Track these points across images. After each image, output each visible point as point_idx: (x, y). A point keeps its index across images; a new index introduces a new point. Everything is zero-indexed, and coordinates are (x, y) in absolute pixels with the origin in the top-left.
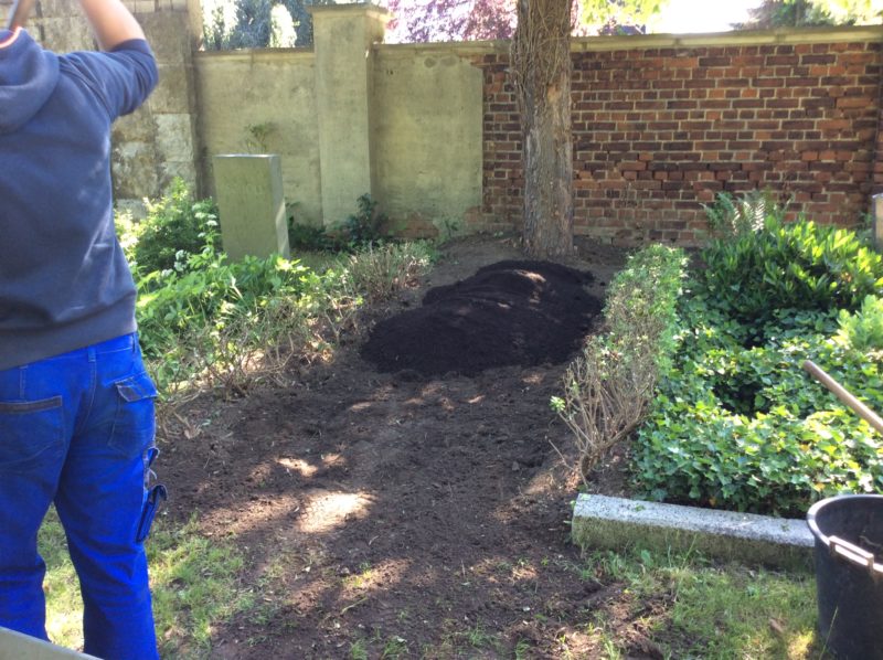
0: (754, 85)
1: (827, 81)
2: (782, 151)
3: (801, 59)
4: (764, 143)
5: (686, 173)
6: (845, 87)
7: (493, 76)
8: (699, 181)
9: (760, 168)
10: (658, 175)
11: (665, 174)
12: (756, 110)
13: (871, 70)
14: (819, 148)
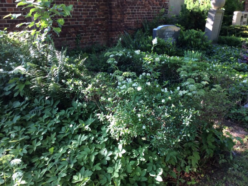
2: (90, 21)
4: (85, 19)
8: (71, 31)
12: (82, 9)
14: (97, 20)
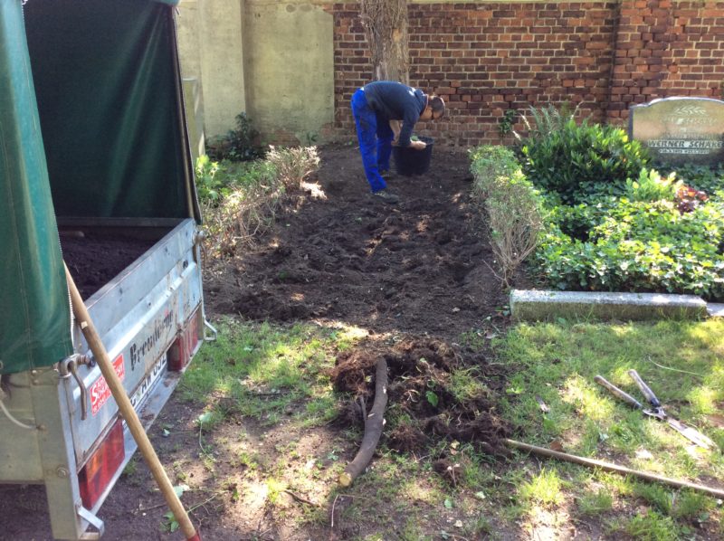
0: (531, 32)
1: (580, 30)
2: (549, 80)
3: (562, 14)
4: (537, 74)
5: (484, 96)
6: (591, 34)
7: (341, 20)
8: (494, 102)
9: (535, 92)
10: (465, 98)
11: (470, 97)
12: (532, 50)
13: (608, 22)
14: (574, 78)
